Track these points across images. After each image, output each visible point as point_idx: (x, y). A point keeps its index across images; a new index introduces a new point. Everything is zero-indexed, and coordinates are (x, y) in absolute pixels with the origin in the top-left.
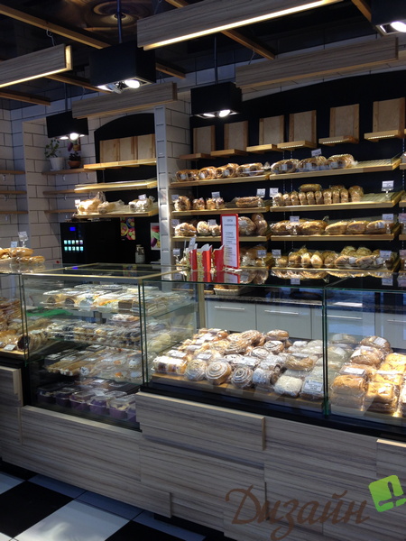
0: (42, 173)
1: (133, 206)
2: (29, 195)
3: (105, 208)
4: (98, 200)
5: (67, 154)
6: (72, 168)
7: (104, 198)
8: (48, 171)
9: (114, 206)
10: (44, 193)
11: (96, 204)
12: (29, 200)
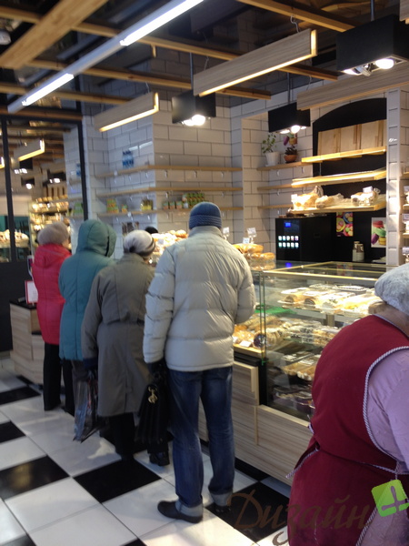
0: (258, 169)
1: (355, 200)
2: (245, 191)
3: (324, 203)
4: (315, 195)
5: (284, 149)
6: (288, 162)
7: (322, 193)
8: (263, 167)
9: (332, 200)
10: (259, 189)
11: (313, 199)
12: (245, 197)
